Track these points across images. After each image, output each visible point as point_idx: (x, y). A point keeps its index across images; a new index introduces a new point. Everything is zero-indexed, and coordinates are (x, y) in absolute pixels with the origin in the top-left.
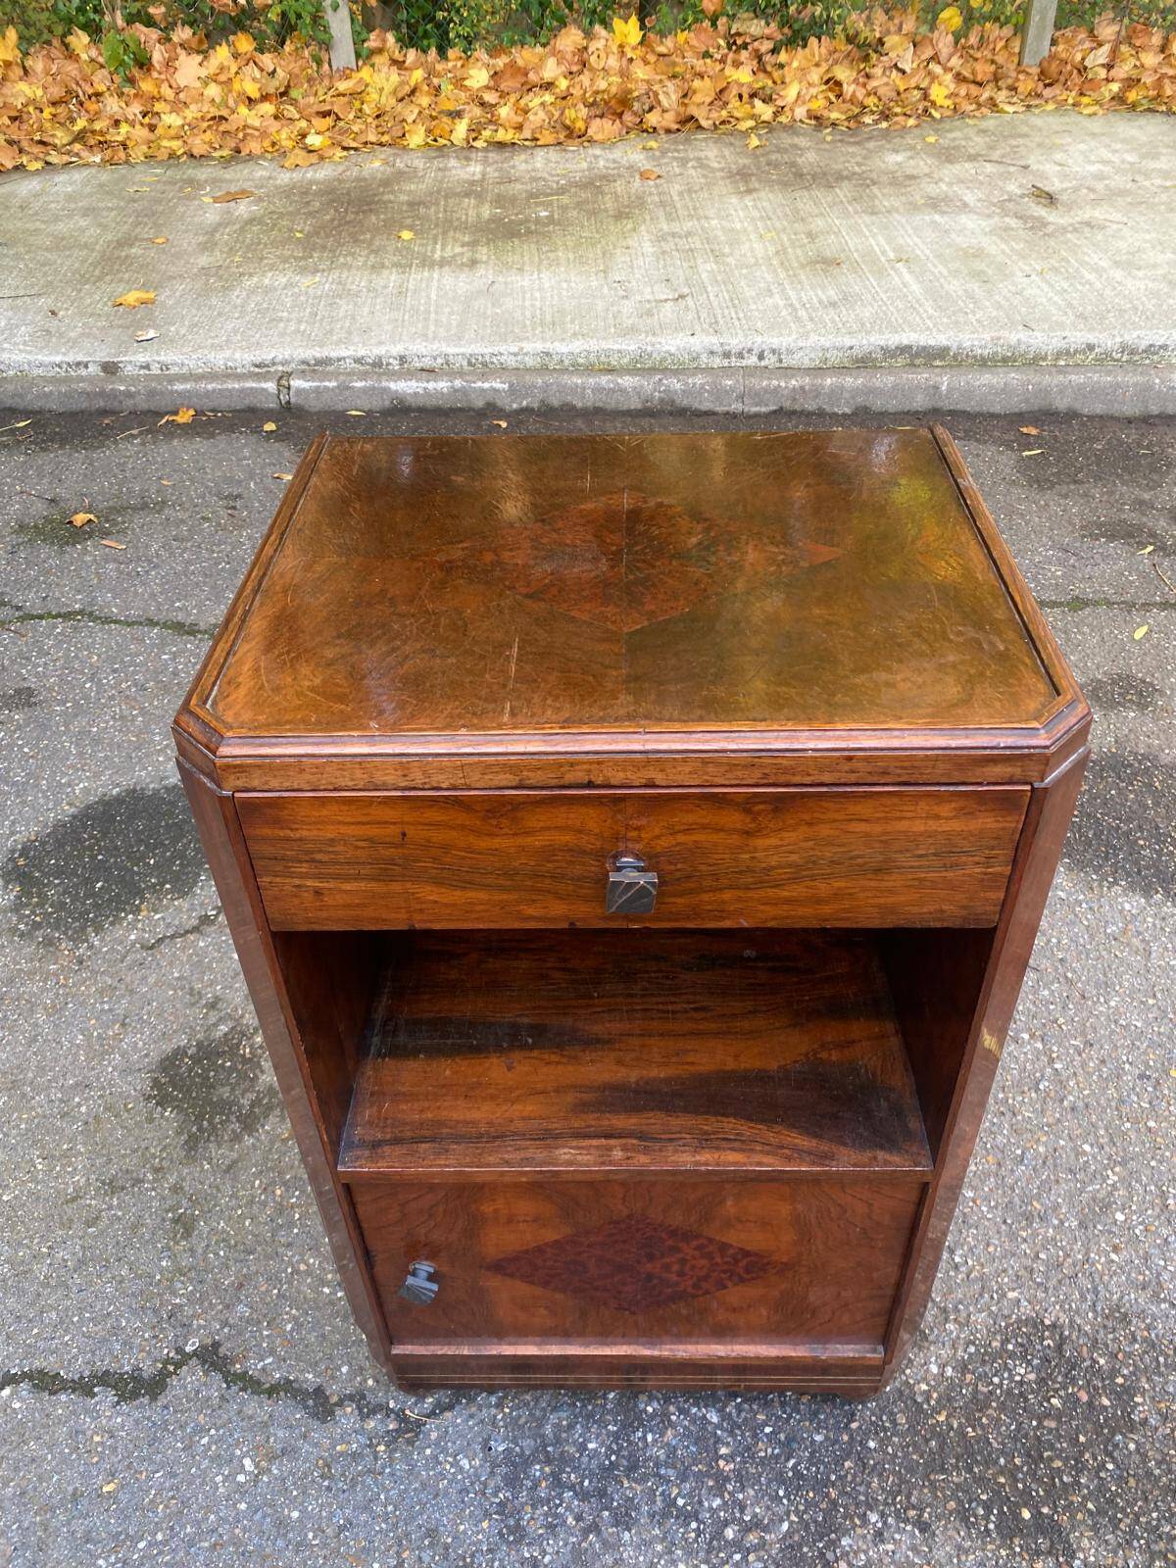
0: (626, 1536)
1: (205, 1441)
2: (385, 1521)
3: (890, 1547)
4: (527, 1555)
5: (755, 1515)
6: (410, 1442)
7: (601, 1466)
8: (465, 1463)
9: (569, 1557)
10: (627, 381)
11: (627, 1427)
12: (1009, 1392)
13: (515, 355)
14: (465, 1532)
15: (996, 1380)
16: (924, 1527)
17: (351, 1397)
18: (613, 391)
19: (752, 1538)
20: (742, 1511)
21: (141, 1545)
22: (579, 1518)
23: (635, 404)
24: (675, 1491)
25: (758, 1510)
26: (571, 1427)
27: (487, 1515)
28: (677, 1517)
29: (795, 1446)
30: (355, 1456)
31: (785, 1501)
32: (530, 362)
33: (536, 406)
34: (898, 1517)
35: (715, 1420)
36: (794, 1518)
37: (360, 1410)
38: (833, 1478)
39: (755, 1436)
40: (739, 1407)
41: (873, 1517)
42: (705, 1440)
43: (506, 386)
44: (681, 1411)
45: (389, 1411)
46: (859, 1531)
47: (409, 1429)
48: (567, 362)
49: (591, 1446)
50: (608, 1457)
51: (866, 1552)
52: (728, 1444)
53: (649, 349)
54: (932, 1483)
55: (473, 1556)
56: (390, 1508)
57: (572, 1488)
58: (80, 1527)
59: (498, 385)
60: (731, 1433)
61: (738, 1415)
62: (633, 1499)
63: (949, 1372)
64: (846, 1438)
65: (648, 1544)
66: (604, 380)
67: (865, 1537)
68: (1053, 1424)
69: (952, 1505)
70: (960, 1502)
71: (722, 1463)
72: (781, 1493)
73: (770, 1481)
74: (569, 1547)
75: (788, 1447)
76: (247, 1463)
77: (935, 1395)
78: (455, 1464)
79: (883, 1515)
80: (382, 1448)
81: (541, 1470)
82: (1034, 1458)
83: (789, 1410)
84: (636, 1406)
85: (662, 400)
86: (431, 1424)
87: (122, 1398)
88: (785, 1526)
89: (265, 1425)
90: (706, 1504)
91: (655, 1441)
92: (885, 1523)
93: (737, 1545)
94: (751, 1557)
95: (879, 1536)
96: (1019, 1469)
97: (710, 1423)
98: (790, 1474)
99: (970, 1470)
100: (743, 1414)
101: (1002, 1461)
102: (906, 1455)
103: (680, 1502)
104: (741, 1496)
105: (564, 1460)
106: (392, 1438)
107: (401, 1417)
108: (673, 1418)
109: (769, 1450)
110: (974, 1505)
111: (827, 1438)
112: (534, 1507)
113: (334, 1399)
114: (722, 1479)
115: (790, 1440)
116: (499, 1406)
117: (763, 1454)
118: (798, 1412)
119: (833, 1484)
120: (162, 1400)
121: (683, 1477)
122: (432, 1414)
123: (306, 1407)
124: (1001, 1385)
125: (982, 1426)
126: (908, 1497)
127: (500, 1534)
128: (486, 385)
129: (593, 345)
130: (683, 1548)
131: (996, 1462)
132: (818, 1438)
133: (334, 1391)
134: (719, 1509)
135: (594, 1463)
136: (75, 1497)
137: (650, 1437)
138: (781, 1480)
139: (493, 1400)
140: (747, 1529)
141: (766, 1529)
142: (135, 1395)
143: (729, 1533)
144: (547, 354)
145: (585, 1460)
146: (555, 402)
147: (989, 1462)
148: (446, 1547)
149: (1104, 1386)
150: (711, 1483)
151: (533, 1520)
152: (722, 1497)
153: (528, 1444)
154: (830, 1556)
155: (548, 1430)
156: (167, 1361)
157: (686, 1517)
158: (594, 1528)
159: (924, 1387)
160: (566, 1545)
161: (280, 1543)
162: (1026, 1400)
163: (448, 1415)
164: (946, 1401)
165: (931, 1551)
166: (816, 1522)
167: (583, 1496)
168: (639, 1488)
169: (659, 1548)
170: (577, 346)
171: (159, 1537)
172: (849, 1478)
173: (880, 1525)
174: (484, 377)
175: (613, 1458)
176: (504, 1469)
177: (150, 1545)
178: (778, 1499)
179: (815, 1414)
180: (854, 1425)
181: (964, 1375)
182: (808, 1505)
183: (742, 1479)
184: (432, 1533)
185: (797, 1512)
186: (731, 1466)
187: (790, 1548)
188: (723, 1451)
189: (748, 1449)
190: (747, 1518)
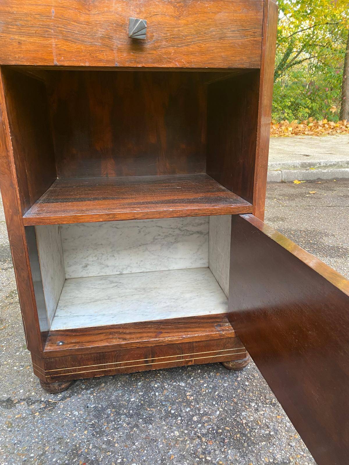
0: (150, 426)
2: (38, 438)
3: (262, 413)
4: (106, 439)
5: (205, 411)
6: (51, 410)
7: (137, 406)
8: (76, 413)
9: (125, 438)
11: (147, 392)
14: (76, 436)
16: (274, 405)
17: (24, 400)
19: (205, 419)
20: (199, 410)
22: (129, 424)
24: (170, 409)
25: (206, 409)
26: (123, 395)
27: (86, 429)
28: (172, 417)
29: (217, 388)
30: (25, 418)
31: (216, 405)
34: (262, 403)
35: (183, 385)
36: (221, 409)
37: (28, 403)
40: (192, 380)
41: (253, 404)
44: (169, 384)
45: (41, 402)
46: (248, 410)
47: (51, 406)
49: (132, 400)
50: (140, 402)
51: (253, 416)
52: (190, 392)
55: (80, 444)
56: (40, 433)
57: (124, 415)
60: (191, 388)
61: (193, 383)
62: (152, 414)
64: (236, 384)
65: (160, 427)
67: (251, 411)
71: (188, 397)
72: (214, 403)
73: (209, 400)
74: (125, 434)
75: (214, 388)
78: (72, 414)
79: (256, 403)
80: (37, 414)
81: (111, 411)
83: (212, 379)
84: (150, 386)
86: (61, 403)
88: (218, 413)
90: (184, 411)
91: (159, 395)
92: (258, 406)
93: (200, 422)
94: (205, 425)
95: (257, 410)
98: (217, 397)
102: (261, 385)
103: (173, 412)
104: (198, 406)
105: (121, 406)
106: (42, 411)
107: (47, 403)
108: (166, 387)
109: (207, 391)
111: (229, 384)
112: (108, 423)
113: (16, 402)
114: (189, 402)
116: (91, 393)
117: (205, 393)
118: (216, 378)
119: (234, 397)
121: (173, 404)
122: (61, 400)
123: (2, 406)
126: (265, 397)
127: (93, 435)
130: (176, 426)
132: (225, 385)
133: (15, 399)
134: (189, 411)
135: (134, 405)
137: (157, 394)
138: (213, 399)
139: (89, 392)
140: (202, 416)
141: (210, 415)
143: (195, 419)
145: (130, 405)
148: (67, 443)
150: (185, 404)
151: (108, 428)
152: (190, 408)
153: (104, 403)
154: (238, 419)
155: (113, 397)
157: (175, 416)
158: (136, 426)
160: (123, 433)
163: (69, 399)
165: (278, 411)
166: (230, 410)
167: (130, 416)
168: (154, 410)
169: (165, 428)
172: (240, 395)
173: (256, 406)
175: (142, 402)
176: (93, 413)
178: (213, 405)
179: (223, 378)
180: (239, 379)
182: (226, 405)
183: (197, 401)
184: (60, 439)
186: (192, 398)
187: (222, 420)
188: (188, 394)
189: (198, 392)
190: (201, 413)
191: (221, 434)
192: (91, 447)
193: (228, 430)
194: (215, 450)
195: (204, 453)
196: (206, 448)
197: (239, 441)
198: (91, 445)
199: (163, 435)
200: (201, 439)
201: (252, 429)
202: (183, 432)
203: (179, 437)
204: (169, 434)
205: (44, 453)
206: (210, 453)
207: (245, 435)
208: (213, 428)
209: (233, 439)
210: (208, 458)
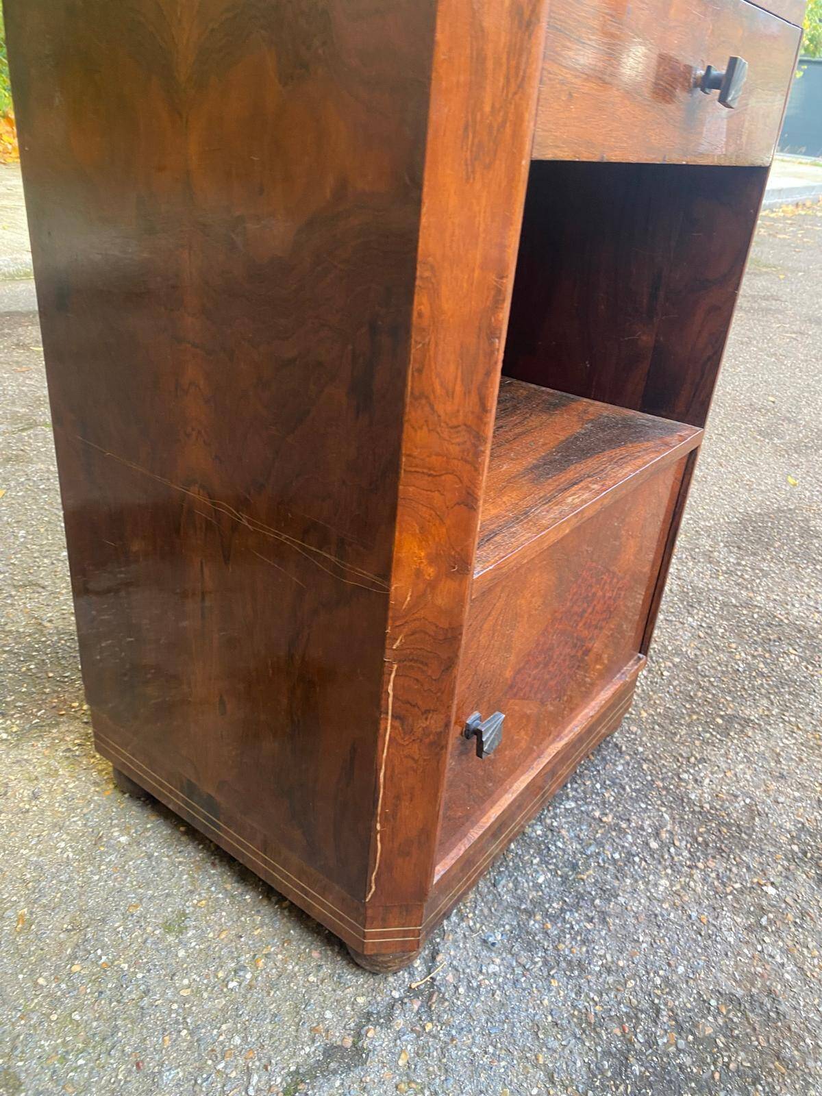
0: (621, 900)
2: (499, 1059)
4: (597, 969)
5: (650, 826)
6: (442, 1000)
7: (560, 884)
8: (492, 968)
11: (542, 852)
14: (551, 1003)
16: (703, 760)
17: (360, 1025)
19: (665, 836)
20: (643, 830)
22: (590, 920)
25: (648, 823)
26: (516, 884)
27: (547, 978)
28: (626, 865)
29: (618, 781)
30: (420, 1053)
31: (650, 807)
34: (691, 767)
35: (572, 805)
37: (379, 1024)
38: (649, 778)
39: (597, 794)
40: (573, 789)
41: (685, 776)
42: (582, 818)
44: (553, 817)
45: (400, 1001)
47: (429, 994)
49: (541, 880)
50: (556, 876)
52: (594, 809)
54: (679, 742)
55: (574, 1007)
56: (491, 1049)
57: (564, 910)
60: (588, 803)
61: (578, 793)
64: (628, 757)
65: (634, 891)
67: (694, 787)
68: (677, 682)
69: (697, 743)
70: (697, 739)
71: (605, 819)
72: (643, 805)
73: (632, 806)
74: (608, 939)
75: (617, 784)
78: (488, 976)
79: (686, 772)
80: (429, 1026)
81: (536, 922)
82: (691, 699)
83: (593, 769)
84: (530, 838)
86: (438, 973)
90: (626, 845)
91: (564, 843)
92: (691, 774)
93: (664, 846)
94: (677, 843)
95: (697, 781)
96: (692, 708)
97: (573, 809)
98: (634, 794)
99: (681, 725)
100: (579, 790)
101: (684, 711)
102: (656, 741)
103: (616, 856)
104: (633, 824)
105: (538, 903)
106: (427, 1013)
108: (555, 824)
109: (612, 793)
110: (702, 735)
111: (623, 765)
112: (561, 943)
113: (350, 1041)
114: (615, 827)
115: (612, 781)
116: (463, 918)
117: (612, 798)
118: (598, 766)
119: (653, 780)
121: (601, 844)
122: (430, 969)
123: (334, 1072)
126: (682, 756)
127: (568, 977)
130: (650, 874)
131: (683, 713)
132: (620, 768)
133: (341, 1037)
134: (634, 840)
135: (554, 886)
137: (559, 844)
138: (635, 800)
139: (454, 919)
140: (657, 835)
141: (662, 826)
143: (654, 845)
145: (548, 890)
147: (681, 715)
148: (555, 1024)
150: (614, 834)
151: (571, 949)
152: (628, 834)
153: (508, 918)
154: (697, 809)
155: (507, 898)
157: (629, 860)
158: (603, 915)
160: (605, 940)
163: (440, 958)
165: (718, 767)
166: (671, 802)
167: (575, 907)
168: (591, 872)
169: (641, 887)
172: (654, 771)
175: (559, 873)
176: (517, 946)
178: (646, 809)
179: (604, 759)
180: (623, 749)
182: (659, 798)
183: (622, 817)
185: (660, 806)
186: (610, 816)
187: (681, 823)
188: (596, 814)
189: (604, 803)
190: (650, 830)
191: (706, 842)
192: (596, 999)
193: (706, 832)
194: (730, 870)
195: (724, 884)
197: (733, 837)
198: (592, 995)
200: (697, 868)
201: (726, 810)
202: (667, 875)
203: (672, 886)
204: (657, 891)
206: (729, 878)
207: (729, 824)
208: (688, 842)
210: (737, 886)
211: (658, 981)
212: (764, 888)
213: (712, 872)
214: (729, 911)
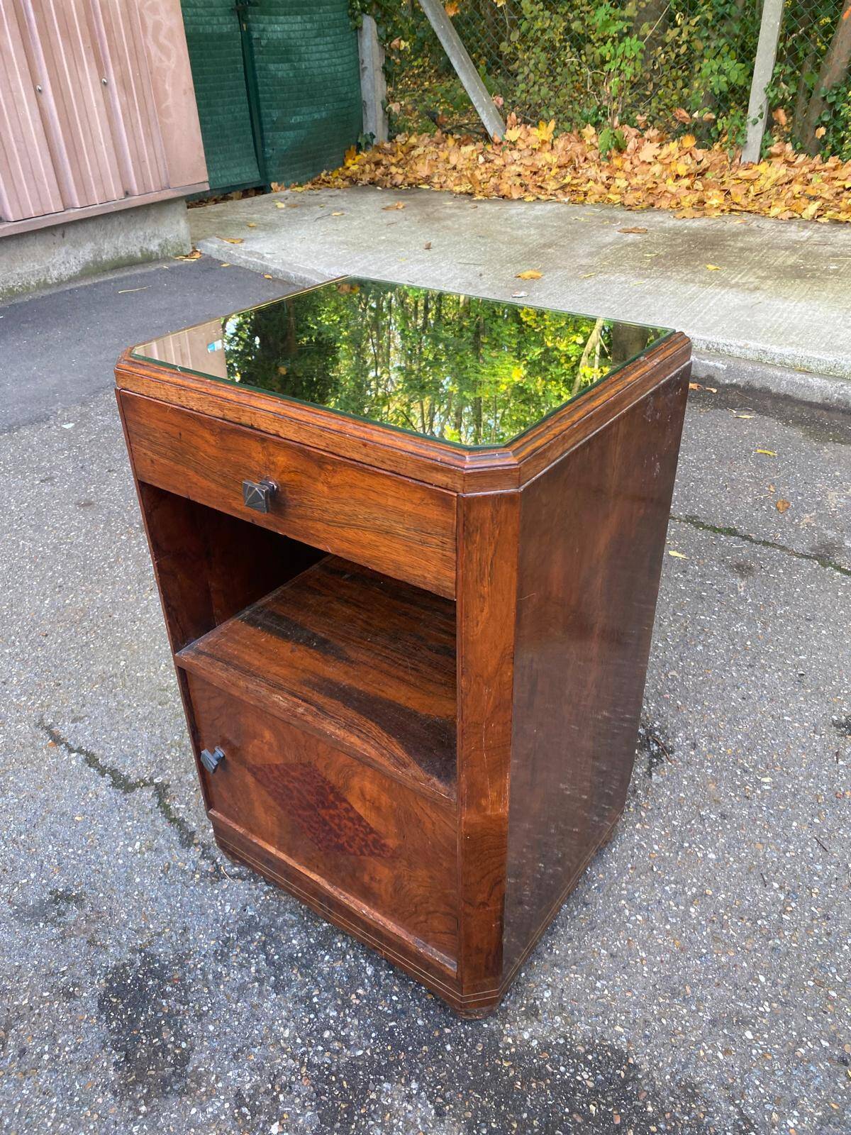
0: (274, 996)
1: (129, 824)
2: (172, 909)
4: (220, 970)
5: (348, 1035)
6: (212, 882)
7: (291, 956)
8: (228, 908)
9: (238, 985)
10: (816, 382)
11: (320, 945)
12: (566, 1083)
13: (741, 348)
14: (201, 939)
15: (562, 1069)
17: (203, 845)
18: (803, 386)
19: (336, 1045)
20: (343, 1028)
21: (71, 850)
22: (258, 971)
23: (817, 399)
24: (316, 992)
25: (352, 1034)
26: (292, 926)
27: (218, 939)
28: (307, 1006)
29: (403, 1017)
30: (184, 872)
31: (372, 1041)
32: (750, 355)
33: (742, 384)
34: (429, 1097)
35: (369, 973)
36: (369, 1052)
37: (203, 853)
38: (410, 1049)
39: (385, 996)
40: (387, 976)
41: (414, 1085)
42: (354, 978)
43: (725, 367)
44: (355, 957)
45: (214, 862)
46: (400, 1086)
47: (217, 875)
48: (776, 361)
49: (294, 942)
50: (297, 953)
51: (393, 1100)
52: (366, 990)
53: (843, 362)
54: (468, 1095)
55: (195, 952)
56: (178, 905)
57: (267, 954)
58: (56, 827)
59: (719, 365)
60: (372, 987)
61: (384, 980)
62: (292, 981)
63: (534, 1043)
64: (437, 1034)
65: (280, 1007)
66: (798, 378)
67: (401, 1092)
68: (579, 1120)
69: (469, 1115)
70: (475, 1117)
71: (354, 996)
72: (373, 1035)
73: (372, 1025)
74: (242, 981)
75: (397, 1015)
76: (138, 844)
77: (513, 1050)
78: (223, 906)
79: (421, 1089)
80: (198, 876)
81: (260, 937)
82: (548, 1128)
83: (415, 996)
84: (334, 938)
85: (839, 400)
86: (228, 880)
87: (113, 785)
88: (360, 1053)
89: (158, 833)
90: (327, 1011)
91: (328, 961)
92: (418, 1093)
93: (326, 1044)
94: (327, 1054)
95: (409, 1098)
96: (532, 1127)
97: (366, 973)
98: (387, 1029)
99: (498, 1105)
100: (387, 981)
101: (525, 1115)
102: (465, 1068)
103: (315, 1000)
104: (349, 1020)
105: (275, 939)
106: (205, 875)
107: (217, 869)
108: (348, 957)
109: (386, 1009)
110: (483, 1124)
111: (425, 1026)
112: (242, 951)
113: (196, 841)
114: (347, 1004)
115: (403, 1012)
116: (266, 893)
117: (380, 1008)
118: (420, 1001)
119: (407, 1052)
120: (127, 796)
121: (327, 990)
122: (233, 877)
123: (181, 837)
124: (563, 1074)
125: (530, 1088)
126: (446, 1091)
127: (216, 952)
128: (711, 363)
129: (801, 352)
130: (296, 1023)
131: (520, 1113)
132: (420, 1022)
133: (198, 838)
134: (332, 1018)
135: (289, 951)
136: (63, 814)
137: (327, 958)
138: (379, 1029)
139: (266, 888)
140: (338, 1039)
141: (348, 1047)
142: (119, 787)
143: (327, 1034)
144: (764, 352)
145: (285, 946)
146: (757, 385)
147: (516, 1110)
148: (188, 940)
149: (638, 1125)
150: (339, 1002)
151: (236, 956)
152: (339, 1014)
153: (265, 920)
154: (371, 1086)
155: (281, 920)
156: (142, 781)
157: (312, 1009)
158: (261, 982)
159: (510, 1040)
160: (242, 978)
161: (122, 888)
162: (575, 1094)
163: (240, 881)
164: (517, 1058)
165: (433, 1128)
166: (379, 1063)
167: (270, 962)
168: (300, 978)
169: (284, 1013)
170: (787, 350)
171: (80, 852)
172: (419, 1056)
173: (415, 1092)
174: (713, 357)
175: (300, 955)
176: (242, 924)
177: (73, 853)
178: (368, 1037)
179: (429, 1009)
180: (447, 1031)
181: (543, 1051)
182: (383, 1052)
183: (357, 1012)
184: (185, 930)
185: (372, 1051)
186: (358, 1002)
187: (352, 1066)
188: (360, 991)
189: (375, 1000)
190: (343, 1033)
191: (330, 1083)
193: (342, 1087)
194: (298, 1096)
195: (283, 1087)
196: (293, 1083)
197: (337, 1112)
199: (273, 1020)
200: (301, 1067)
201: (370, 1115)
202: (295, 1038)
203: (285, 1039)
205: (159, 934)
206: (290, 1093)
207: (351, 1114)
208: (330, 1066)
209: (334, 1104)
210: (281, 1097)
211: (205, 1009)
212: (278, 1123)
213: (296, 1079)
214: (256, 1081)
